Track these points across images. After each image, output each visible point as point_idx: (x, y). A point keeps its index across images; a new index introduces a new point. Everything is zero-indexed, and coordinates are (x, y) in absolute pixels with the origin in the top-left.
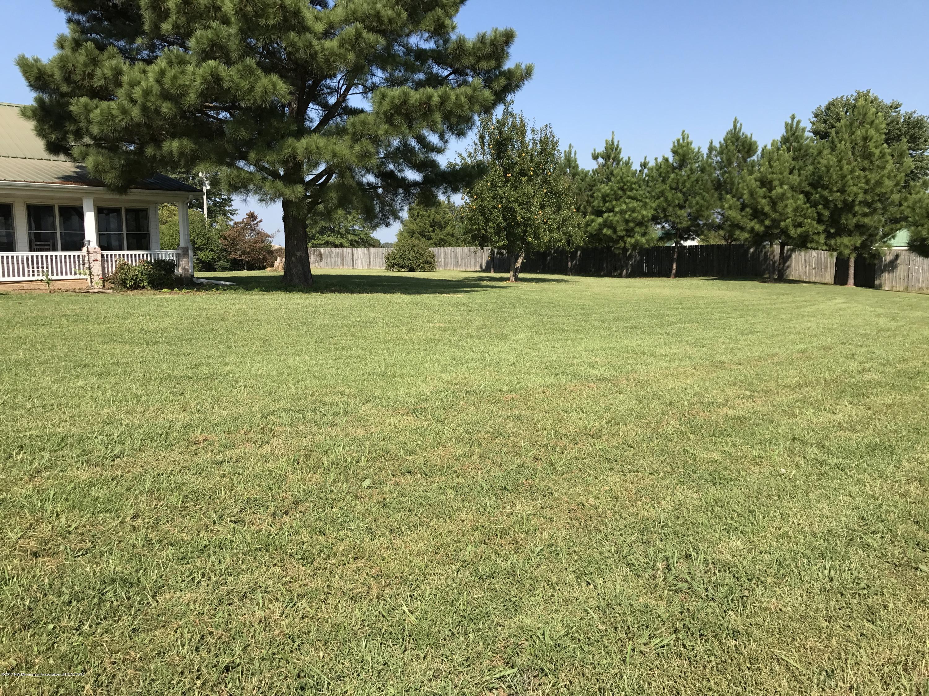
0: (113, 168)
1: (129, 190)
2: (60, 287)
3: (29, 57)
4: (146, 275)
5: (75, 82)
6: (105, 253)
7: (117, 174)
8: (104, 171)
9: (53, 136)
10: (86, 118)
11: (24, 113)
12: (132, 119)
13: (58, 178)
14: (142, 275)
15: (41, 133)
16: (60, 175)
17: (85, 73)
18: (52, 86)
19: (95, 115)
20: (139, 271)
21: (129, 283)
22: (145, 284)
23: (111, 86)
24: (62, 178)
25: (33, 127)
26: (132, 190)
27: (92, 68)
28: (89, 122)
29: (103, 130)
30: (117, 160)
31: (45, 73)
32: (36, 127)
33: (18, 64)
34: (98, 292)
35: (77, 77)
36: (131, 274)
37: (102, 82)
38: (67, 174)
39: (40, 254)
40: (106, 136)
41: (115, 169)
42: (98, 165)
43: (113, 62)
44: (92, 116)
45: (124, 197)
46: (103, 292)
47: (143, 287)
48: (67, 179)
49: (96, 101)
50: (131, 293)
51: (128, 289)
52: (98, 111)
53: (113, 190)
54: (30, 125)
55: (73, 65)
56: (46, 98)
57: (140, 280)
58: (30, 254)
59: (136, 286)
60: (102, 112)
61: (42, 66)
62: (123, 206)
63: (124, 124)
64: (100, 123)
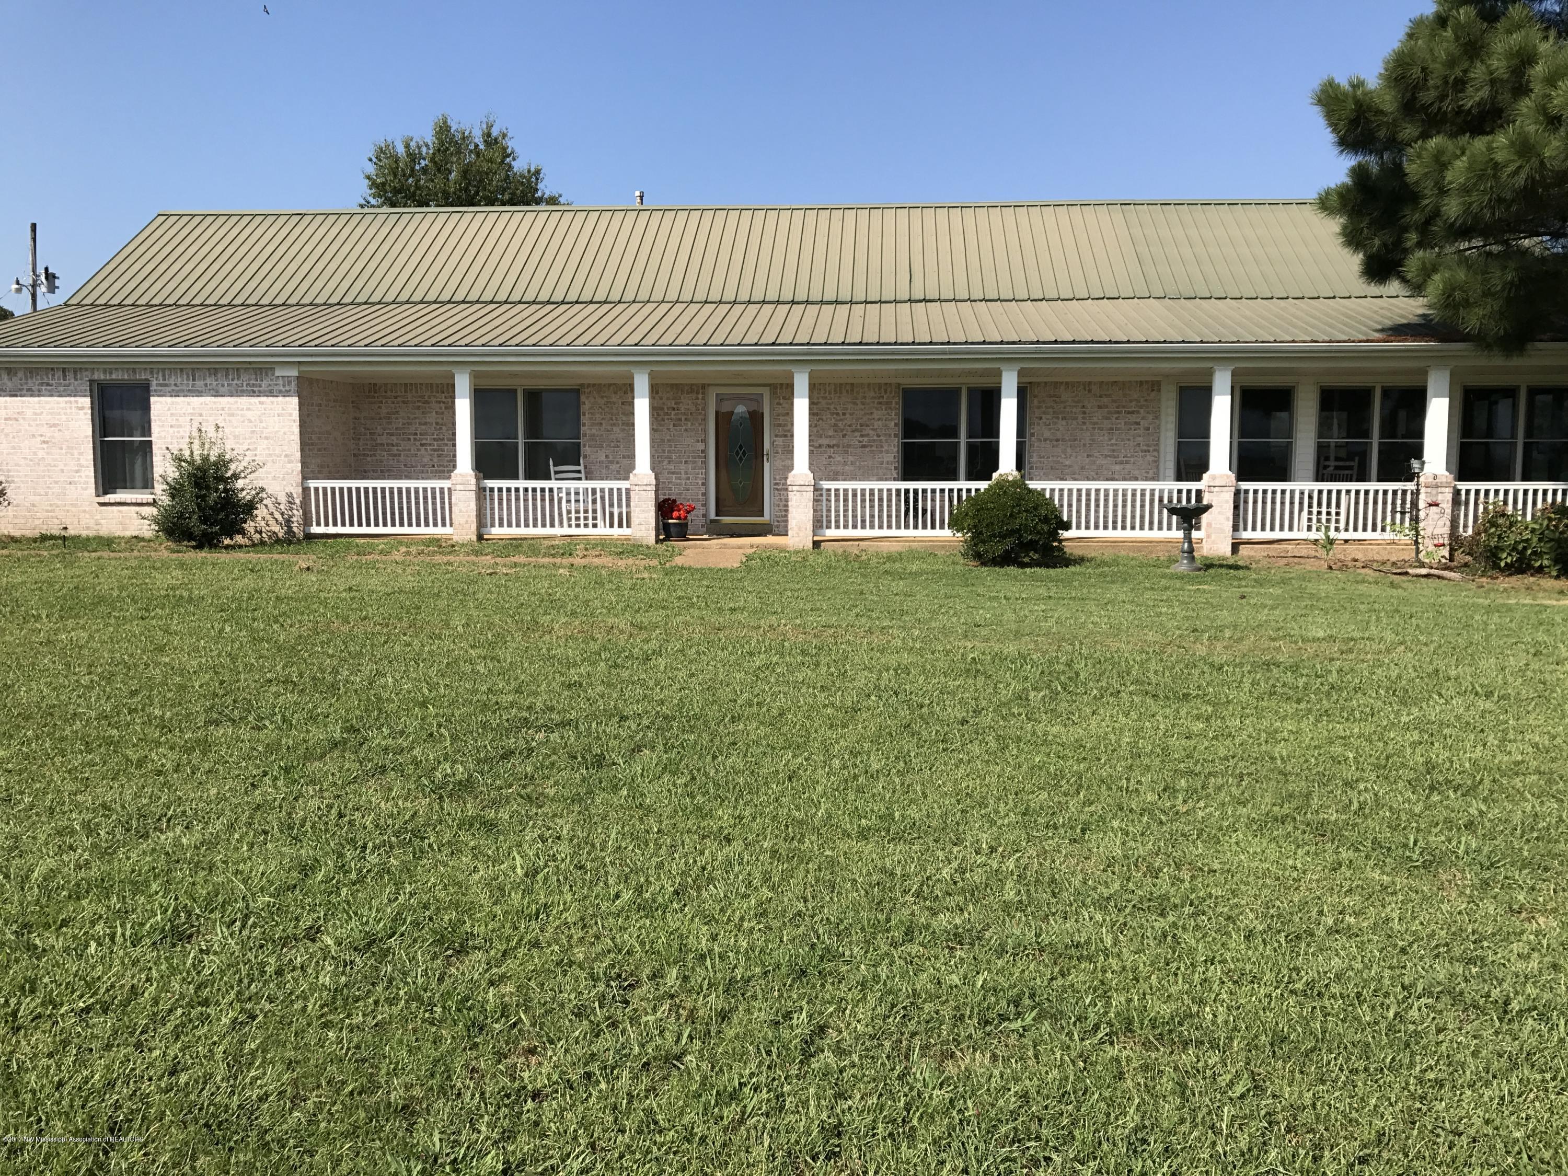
0: (1487, 294)
1: (1529, 346)
2: (1359, 556)
3: (1343, 82)
4: (1551, 540)
5: (1425, 108)
6: (1463, 486)
7: (1496, 308)
8: (1467, 304)
9: (1377, 242)
10: (1436, 183)
11: (1324, 204)
12: (1542, 163)
13: (1382, 330)
14: (1540, 540)
15: (1353, 239)
16: (1388, 323)
17: (1446, 83)
18: (1382, 134)
19: (1457, 172)
20: (1533, 531)
21: (1506, 558)
22: (1546, 562)
23: (1505, 97)
24: (1390, 329)
25: (1337, 229)
26: (1540, 345)
27: (1466, 65)
28: (1443, 191)
29: (1470, 204)
30: (1498, 274)
31: (1369, 108)
32: (1345, 228)
33: (1320, 102)
34: (1427, 576)
35: (1427, 96)
36: (1513, 538)
37: (1484, 93)
38: (1404, 321)
39: (1334, 486)
40: (1477, 218)
41: (1493, 295)
42: (1454, 289)
43: (1516, 38)
44: (1449, 176)
45: (1516, 362)
46: (1439, 577)
47: (1540, 570)
48: (1399, 331)
49: (1464, 139)
50: (1505, 583)
51: (1502, 570)
52: (1461, 164)
53: (1489, 347)
54: (1334, 225)
55: (1424, 69)
56: (1372, 162)
57: (1534, 553)
58: (1317, 486)
59: (1521, 567)
60: (1472, 162)
61: (1365, 94)
62: (1523, 383)
63: (1520, 180)
64: (1465, 190)
